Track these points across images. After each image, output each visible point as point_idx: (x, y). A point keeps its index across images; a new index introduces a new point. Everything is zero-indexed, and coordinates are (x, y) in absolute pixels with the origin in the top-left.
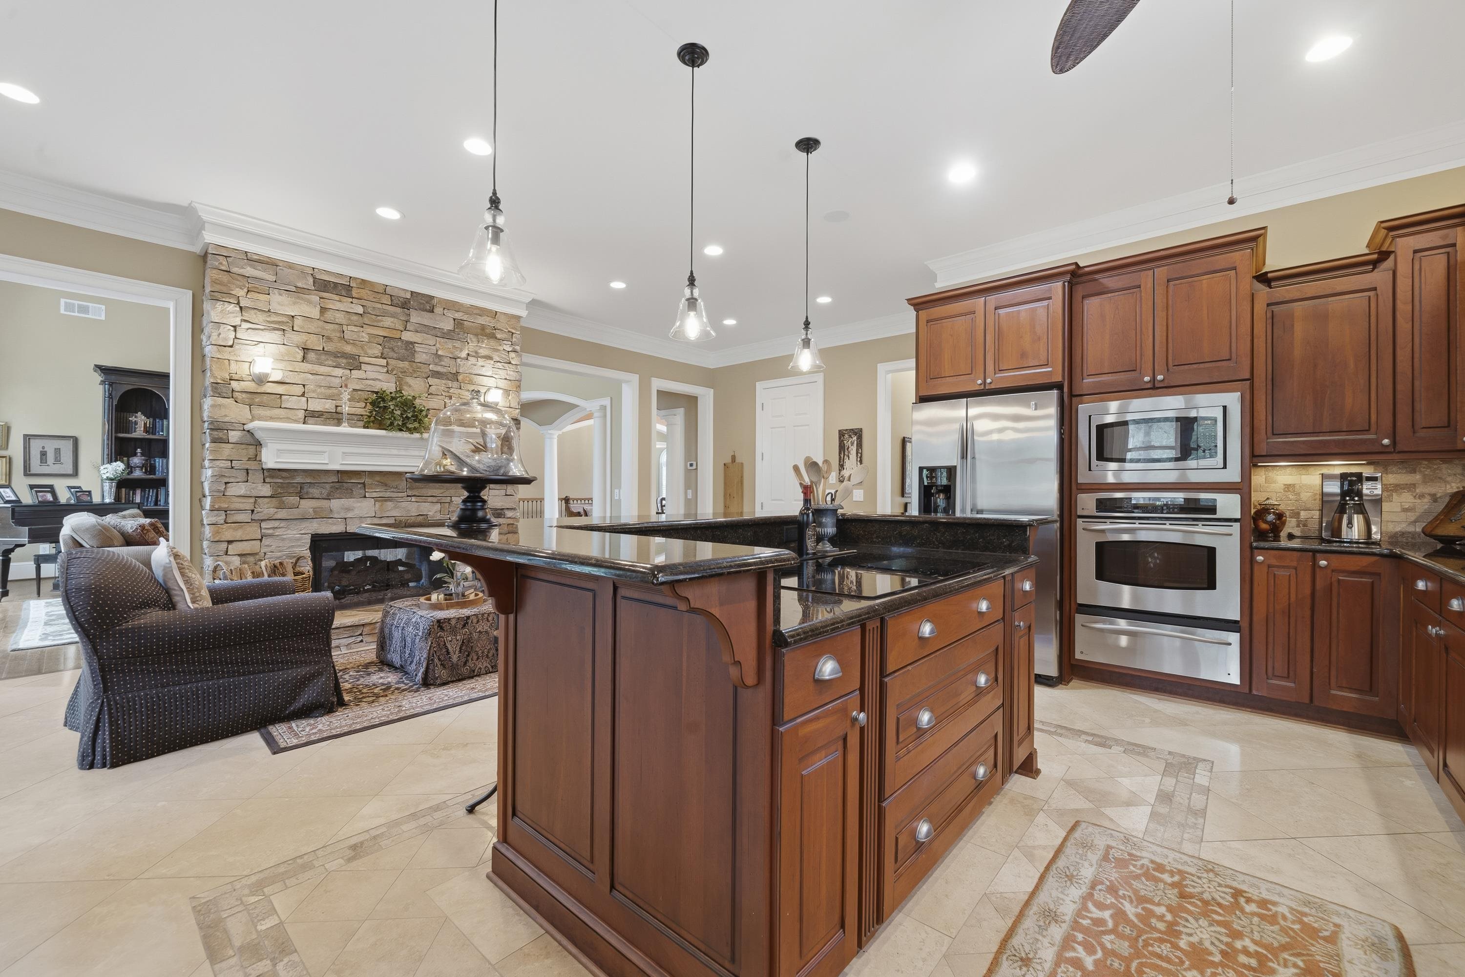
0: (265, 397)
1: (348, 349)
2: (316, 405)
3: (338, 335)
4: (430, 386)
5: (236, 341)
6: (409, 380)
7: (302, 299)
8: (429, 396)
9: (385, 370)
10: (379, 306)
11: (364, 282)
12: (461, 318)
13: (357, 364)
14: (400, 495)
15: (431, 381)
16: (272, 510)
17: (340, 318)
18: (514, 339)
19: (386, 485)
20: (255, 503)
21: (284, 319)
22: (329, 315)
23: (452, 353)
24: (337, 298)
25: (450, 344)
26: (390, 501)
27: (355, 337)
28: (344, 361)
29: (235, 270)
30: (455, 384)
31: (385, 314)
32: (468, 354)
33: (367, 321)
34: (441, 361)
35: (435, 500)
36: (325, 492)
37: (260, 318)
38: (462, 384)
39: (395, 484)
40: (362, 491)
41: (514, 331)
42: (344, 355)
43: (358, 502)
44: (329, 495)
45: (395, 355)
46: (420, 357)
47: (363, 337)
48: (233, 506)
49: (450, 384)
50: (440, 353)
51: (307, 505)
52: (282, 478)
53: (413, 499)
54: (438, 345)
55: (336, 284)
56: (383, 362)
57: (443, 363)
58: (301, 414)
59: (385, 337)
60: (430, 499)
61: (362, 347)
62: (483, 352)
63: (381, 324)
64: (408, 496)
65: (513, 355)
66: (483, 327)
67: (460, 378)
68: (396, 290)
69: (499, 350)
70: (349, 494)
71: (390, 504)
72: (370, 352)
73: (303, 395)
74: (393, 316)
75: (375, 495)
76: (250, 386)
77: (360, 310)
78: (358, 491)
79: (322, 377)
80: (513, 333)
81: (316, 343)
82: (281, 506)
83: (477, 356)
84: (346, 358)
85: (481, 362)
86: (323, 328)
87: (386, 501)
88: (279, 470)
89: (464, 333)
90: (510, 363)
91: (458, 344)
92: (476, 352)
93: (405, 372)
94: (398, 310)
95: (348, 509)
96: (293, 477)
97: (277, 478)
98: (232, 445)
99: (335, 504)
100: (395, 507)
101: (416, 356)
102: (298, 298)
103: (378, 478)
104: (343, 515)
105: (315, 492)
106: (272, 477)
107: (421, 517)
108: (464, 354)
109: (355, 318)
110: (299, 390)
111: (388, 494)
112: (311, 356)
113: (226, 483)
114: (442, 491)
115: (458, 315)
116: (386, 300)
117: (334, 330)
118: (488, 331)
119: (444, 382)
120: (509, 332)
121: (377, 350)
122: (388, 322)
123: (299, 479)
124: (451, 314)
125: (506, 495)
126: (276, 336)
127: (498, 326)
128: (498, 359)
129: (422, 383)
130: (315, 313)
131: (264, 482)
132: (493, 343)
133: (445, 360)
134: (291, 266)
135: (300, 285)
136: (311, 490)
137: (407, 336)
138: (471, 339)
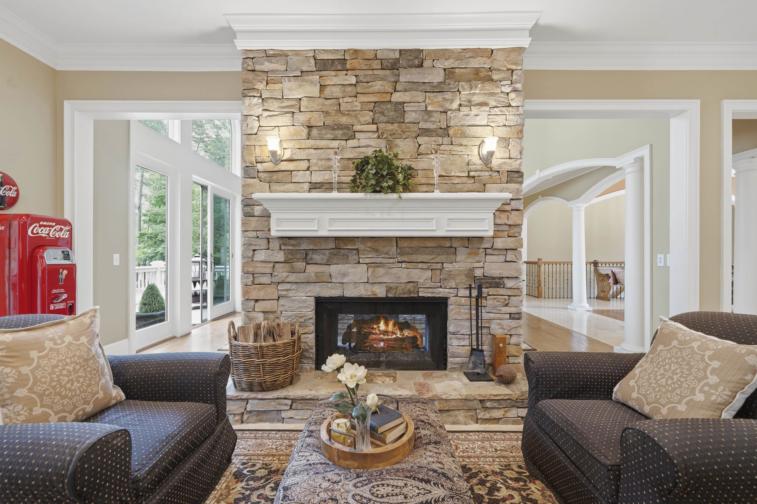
0: (280, 174)
1: (344, 120)
2: (317, 178)
3: (335, 108)
4: (420, 145)
5: (260, 128)
6: (398, 141)
7: (306, 81)
8: (419, 157)
9: (376, 135)
10: (371, 72)
11: (356, 51)
12: (453, 66)
13: (351, 133)
14: (391, 261)
15: (421, 140)
16: (285, 274)
17: (336, 92)
18: (514, 77)
19: (377, 251)
20: (274, 267)
21: (294, 103)
22: (327, 92)
23: (442, 106)
24: (333, 73)
25: (439, 97)
26: (382, 267)
27: (349, 107)
28: (340, 132)
29: (258, 67)
30: (446, 140)
31: (376, 78)
32: (460, 105)
33: (359, 90)
34: (430, 117)
35: (425, 266)
36: (325, 258)
37: (274, 105)
38: (453, 140)
39: (385, 250)
40: (356, 257)
41: (514, 67)
42: (340, 127)
43: (353, 268)
44: (328, 260)
45: (385, 119)
46: (410, 117)
47: (356, 106)
48: (256, 271)
49: (440, 140)
50: (429, 108)
51: (311, 269)
52: (292, 245)
53: (404, 265)
54: (427, 101)
55: (333, 60)
56: (374, 127)
57: (432, 119)
58: (306, 186)
59: (375, 103)
60: (420, 265)
61: (356, 116)
62: (476, 99)
63: (371, 90)
64: (398, 262)
65: (512, 95)
66: (477, 71)
67: (451, 132)
68: (386, 52)
69: (497, 93)
70: (345, 260)
71: (381, 271)
72: (362, 119)
73: (308, 169)
74: (383, 79)
75: (368, 261)
76: (269, 166)
77: (353, 80)
78: (353, 257)
79: (322, 150)
80: (513, 71)
81: (318, 120)
82: (293, 271)
83: (470, 104)
84: (342, 129)
85: (475, 111)
86: (324, 105)
87: (378, 267)
88: (290, 238)
89: (455, 82)
90: (510, 106)
91: (448, 96)
92: (470, 101)
93: (394, 134)
94: (388, 72)
95: (344, 275)
96: (299, 245)
97: (288, 245)
98: (257, 218)
99: (334, 269)
100: (386, 274)
101: (406, 116)
102: (303, 81)
103: (369, 244)
104: (339, 280)
105: (317, 258)
106: (285, 245)
107: (412, 284)
108: (455, 106)
109: (349, 89)
110: (304, 165)
111: (379, 260)
112: (315, 132)
113: (254, 250)
114: (433, 256)
115: (448, 64)
116: (376, 64)
117: (332, 105)
118: (482, 75)
119: (434, 139)
120: (509, 69)
121: (368, 116)
122: (378, 86)
123: (304, 246)
124: (442, 64)
125: (506, 261)
126: (286, 119)
127: (495, 66)
128: (494, 104)
129: (412, 144)
130: (315, 91)
131: (280, 249)
132: (488, 87)
133: (435, 115)
134: (297, 53)
135: (304, 69)
136: (314, 256)
137: (397, 97)
138: (462, 86)
